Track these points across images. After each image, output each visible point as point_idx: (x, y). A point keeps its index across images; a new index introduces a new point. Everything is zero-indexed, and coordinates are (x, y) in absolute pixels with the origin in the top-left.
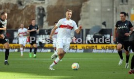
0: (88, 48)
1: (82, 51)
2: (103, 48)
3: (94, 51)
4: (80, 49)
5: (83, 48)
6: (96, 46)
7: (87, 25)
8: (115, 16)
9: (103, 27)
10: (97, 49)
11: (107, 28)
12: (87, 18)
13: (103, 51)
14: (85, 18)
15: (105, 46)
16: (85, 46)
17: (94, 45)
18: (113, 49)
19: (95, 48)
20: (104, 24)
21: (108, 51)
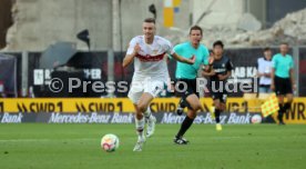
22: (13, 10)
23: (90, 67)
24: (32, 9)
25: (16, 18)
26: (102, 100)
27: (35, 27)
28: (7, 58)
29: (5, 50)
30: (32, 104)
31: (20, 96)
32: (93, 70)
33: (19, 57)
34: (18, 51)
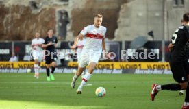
0: (128, 67)
1: (120, 72)
2: (149, 68)
3: (137, 71)
4: (117, 69)
5: (122, 67)
6: (140, 65)
7: (127, 35)
8: (166, 23)
9: (150, 39)
10: (140, 69)
11: (155, 39)
12: (127, 26)
13: (149, 72)
14: (124, 26)
15: (152, 64)
16: (124, 64)
17: (137, 63)
18: (164, 69)
19: (138, 67)
20: (151, 34)
21: (156, 71)
22: (118, 21)
23: (154, 48)
24: (127, 21)
25: (119, 25)
26: (159, 63)
27: (128, 29)
28: (115, 43)
29: (115, 40)
30: (127, 65)
31: (121, 61)
32: (155, 50)
33: (121, 43)
34: (120, 40)
